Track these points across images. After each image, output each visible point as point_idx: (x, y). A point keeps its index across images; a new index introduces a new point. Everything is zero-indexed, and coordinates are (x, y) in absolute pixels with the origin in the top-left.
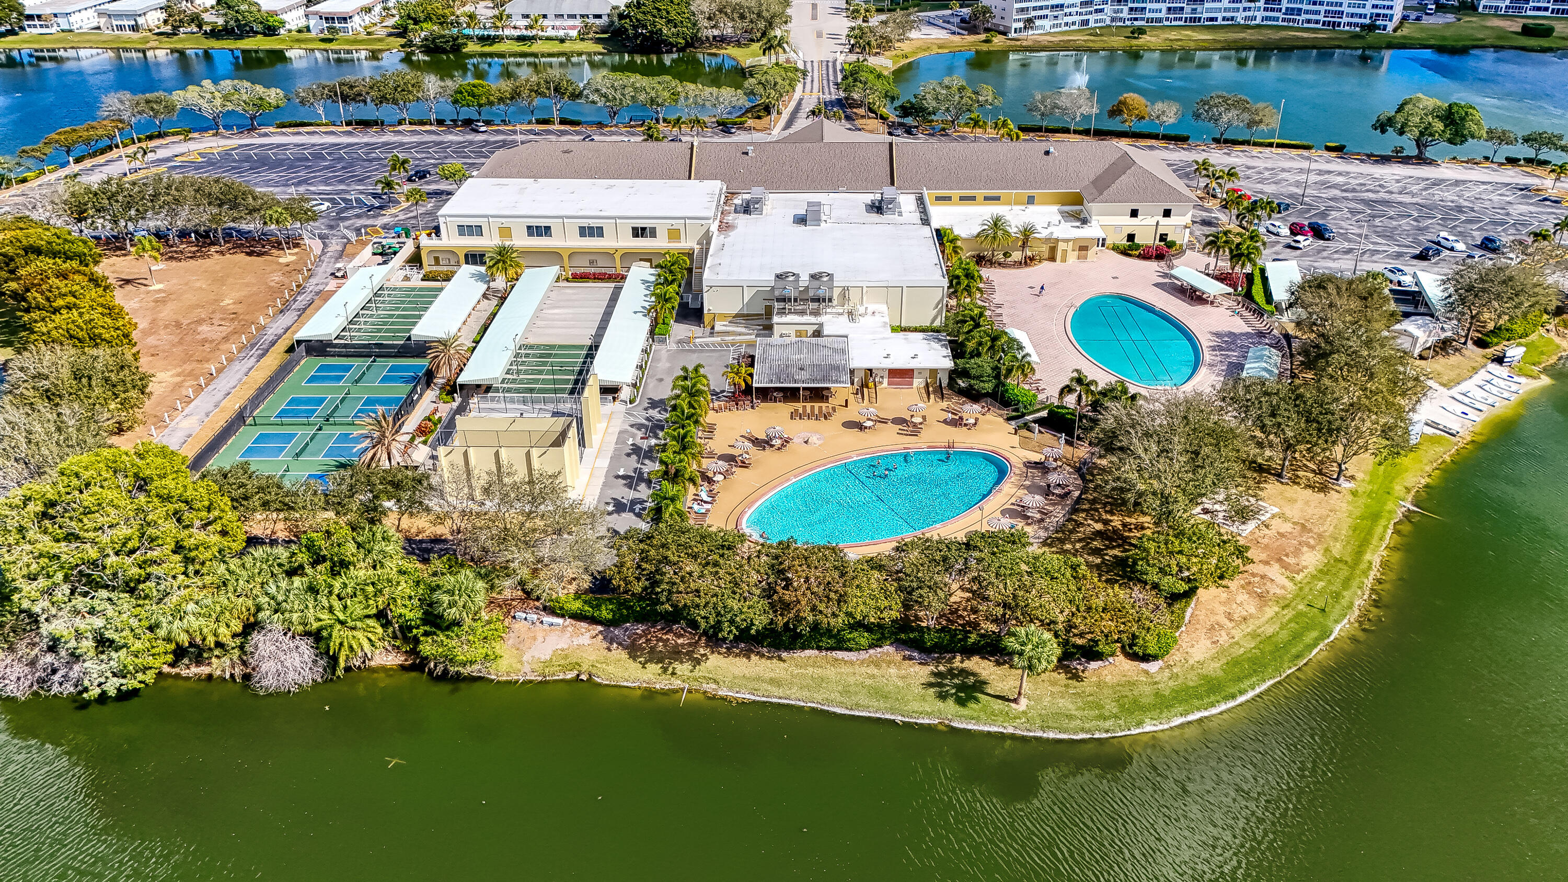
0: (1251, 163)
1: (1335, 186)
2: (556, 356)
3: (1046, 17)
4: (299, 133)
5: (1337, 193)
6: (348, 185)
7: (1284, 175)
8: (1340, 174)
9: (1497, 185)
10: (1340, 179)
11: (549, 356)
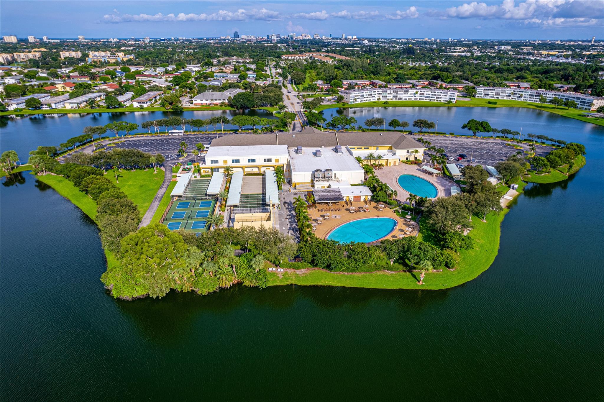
0: (431, 138)
1: (456, 144)
2: (250, 197)
3: (359, 98)
4: (142, 137)
5: (456, 146)
6: (165, 151)
7: (440, 141)
8: (455, 141)
9: (497, 143)
10: (456, 142)
11: (248, 197)
